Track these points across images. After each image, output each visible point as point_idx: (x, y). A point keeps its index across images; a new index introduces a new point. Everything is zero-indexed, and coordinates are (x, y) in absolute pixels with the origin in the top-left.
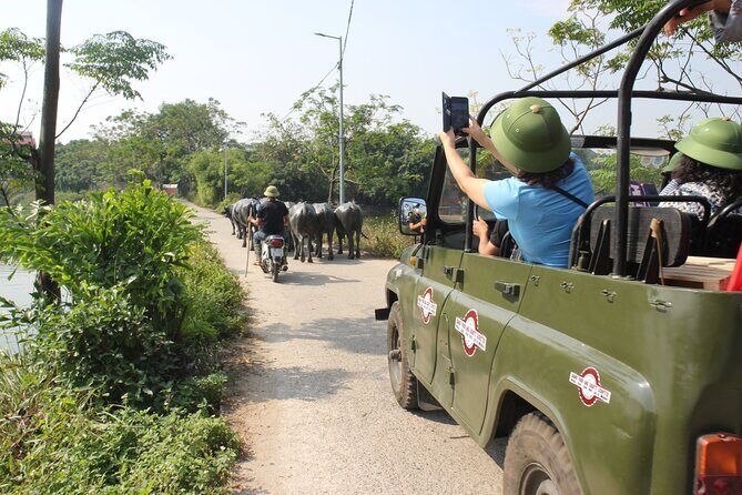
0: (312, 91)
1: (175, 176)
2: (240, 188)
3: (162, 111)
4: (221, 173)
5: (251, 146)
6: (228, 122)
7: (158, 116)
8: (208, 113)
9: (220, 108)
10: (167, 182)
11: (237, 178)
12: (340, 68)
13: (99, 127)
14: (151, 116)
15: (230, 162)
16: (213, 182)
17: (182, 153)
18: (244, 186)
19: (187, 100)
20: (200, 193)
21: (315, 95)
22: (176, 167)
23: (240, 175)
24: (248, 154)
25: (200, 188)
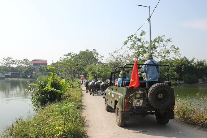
0: (132, 36)
1: (83, 72)
2: (102, 76)
3: (80, 54)
4: (96, 71)
5: (105, 64)
6: (99, 56)
7: (79, 55)
8: (93, 53)
9: (96, 52)
10: (81, 74)
11: (101, 73)
12: (149, 20)
13: (62, 58)
14: (76, 54)
15: (99, 68)
16: (93, 74)
17: (85, 65)
18: (103, 75)
19: (87, 49)
20: (89, 77)
21: (133, 38)
22: (83, 70)
23: (102, 72)
24: (105, 66)
25: (89, 76)
